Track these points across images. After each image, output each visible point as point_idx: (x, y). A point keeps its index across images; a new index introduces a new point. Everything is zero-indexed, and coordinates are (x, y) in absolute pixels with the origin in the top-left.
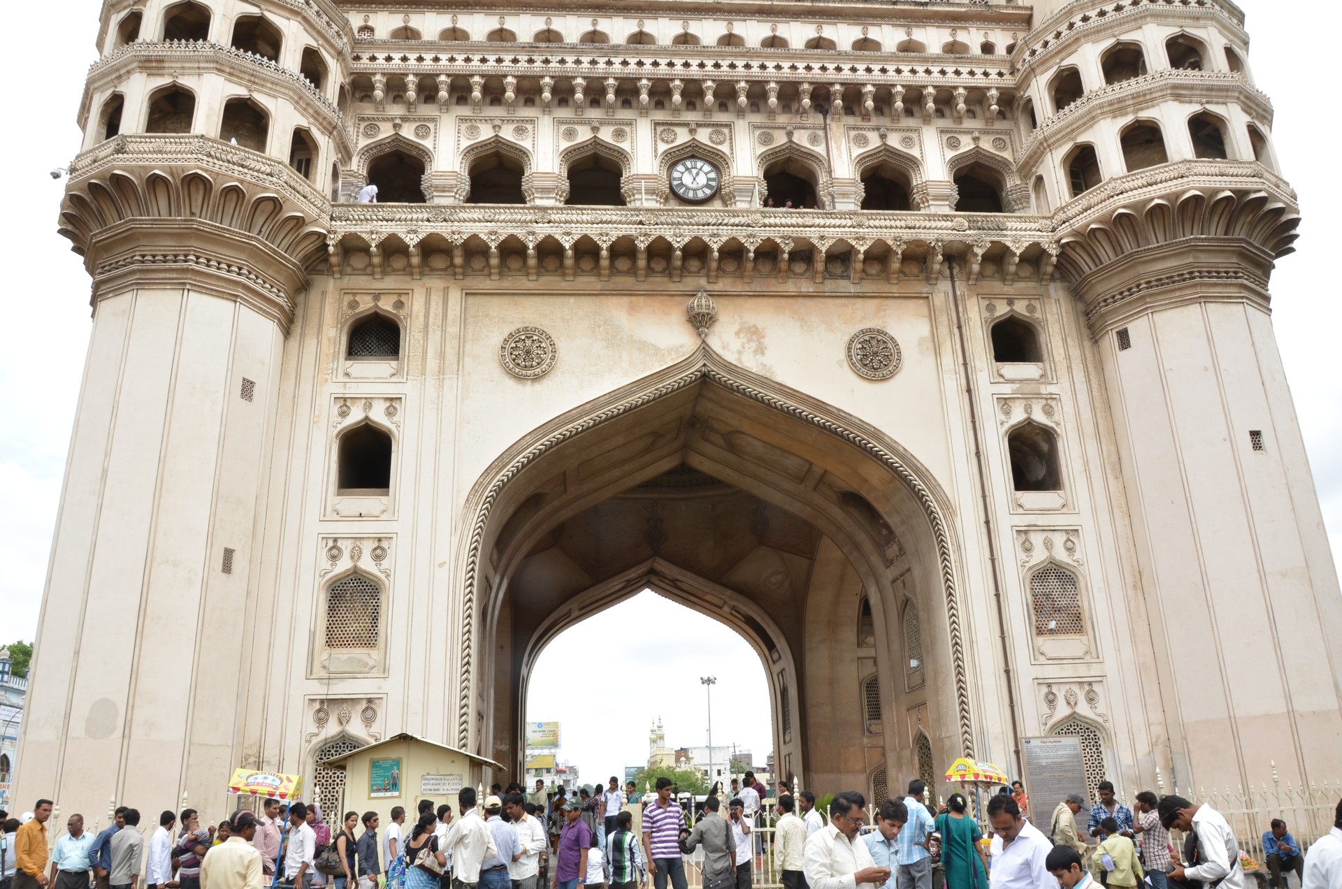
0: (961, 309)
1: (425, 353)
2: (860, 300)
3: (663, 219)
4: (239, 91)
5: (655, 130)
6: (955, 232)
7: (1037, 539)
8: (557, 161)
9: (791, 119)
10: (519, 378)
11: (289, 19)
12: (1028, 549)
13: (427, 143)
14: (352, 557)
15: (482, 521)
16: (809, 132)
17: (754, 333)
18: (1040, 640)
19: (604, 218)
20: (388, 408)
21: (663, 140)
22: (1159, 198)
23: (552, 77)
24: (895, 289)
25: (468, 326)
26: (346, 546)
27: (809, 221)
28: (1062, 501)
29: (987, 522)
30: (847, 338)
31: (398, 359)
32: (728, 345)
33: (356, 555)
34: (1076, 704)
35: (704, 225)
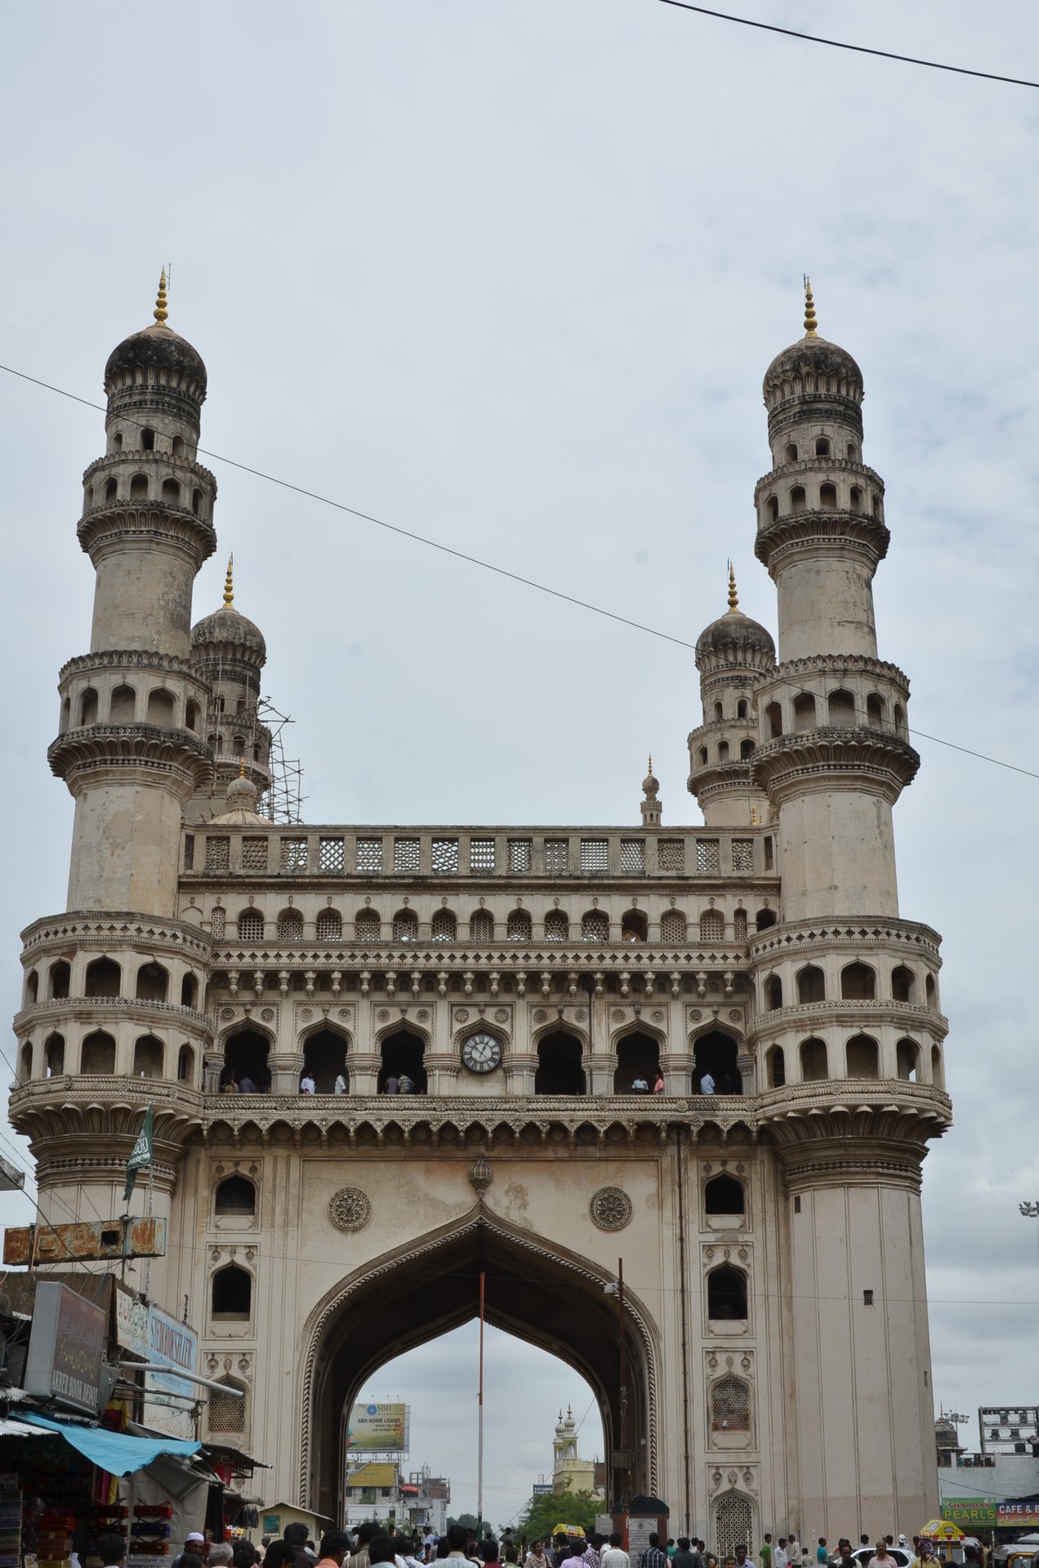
0: (683, 1170)
1: (273, 1209)
2: (604, 1163)
3: (451, 1106)
4: (144, 1031)
5: (452, 1011)
6: (677, 1113)
7: (721, 1358)
8: (373, 1040)
9: (562, 998)
10: (343, 1230)
11: (172, 958)
12: (713, 1364)
13: (271, 1026)
14: (225, 1367)
15: (316, 1340)
16: (578, 1008)
17: (520, 1192)
18: (715, 1434)
19: (407, 1106)
20: (247, 1254)
21: (457, 1020)
22: (816, 1108)
23: (369, 972)
24: (632, 1154)
25: (305, 1187)
26: (220, 1359)
27: (563, 1106)
28: (744, 1328)
29: (684, 1345)
30: (591, 1196)
31: (253, 1214)
32: (499, 1202)
33: (227, 1366)
34: (735, 1482)
35: (482, 1111)
